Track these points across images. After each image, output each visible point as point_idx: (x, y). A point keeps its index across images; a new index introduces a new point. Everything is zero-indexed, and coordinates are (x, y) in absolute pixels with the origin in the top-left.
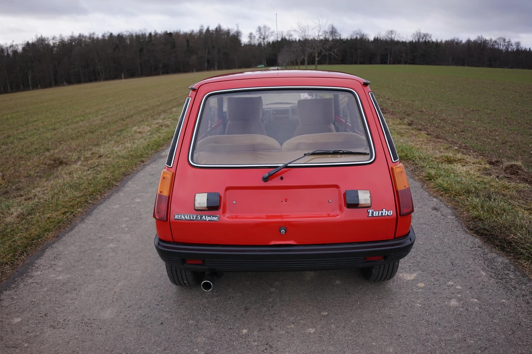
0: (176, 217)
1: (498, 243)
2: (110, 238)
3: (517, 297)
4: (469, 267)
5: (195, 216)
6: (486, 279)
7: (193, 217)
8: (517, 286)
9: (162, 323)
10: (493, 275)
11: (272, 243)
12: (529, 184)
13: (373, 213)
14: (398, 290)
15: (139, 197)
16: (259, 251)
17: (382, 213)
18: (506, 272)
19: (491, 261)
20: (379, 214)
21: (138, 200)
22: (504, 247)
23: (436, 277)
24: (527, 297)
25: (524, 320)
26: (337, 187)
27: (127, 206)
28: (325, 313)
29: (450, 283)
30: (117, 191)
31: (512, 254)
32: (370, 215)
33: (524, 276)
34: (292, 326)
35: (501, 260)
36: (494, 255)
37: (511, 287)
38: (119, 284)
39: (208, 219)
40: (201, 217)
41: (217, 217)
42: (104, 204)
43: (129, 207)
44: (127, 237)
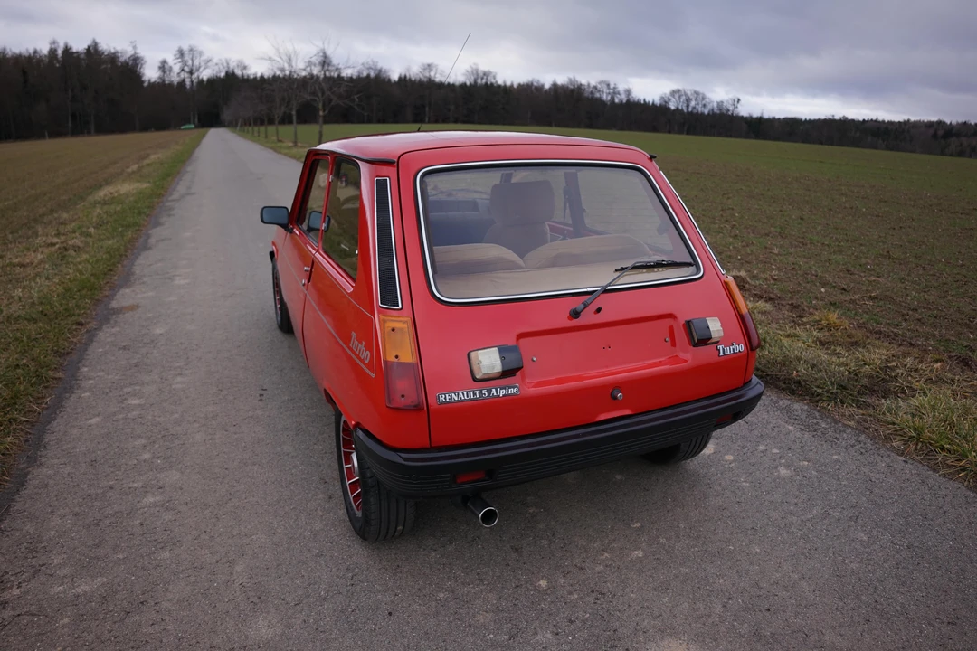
0: (442, 399)
1: (784, 386)
2: (135, 485)
3: (846, 448)
4: (768, 423)
5: (477, 392)
6: (798, 434)
7: (475, 394)
8: (838, 436)
10: (803, 428)
12: (766, 301)
13: (724, 350)
14: (705, 470)
15: (134, 395)
16: (584, 435)
17: (733, 350)
18: (814, 421)
19: (789, 410)
20: (730, 351)
21: (134, 402)
22: (793, 390)
23: (739, 443)
24: (857, 447)
26: (671, 316)
27: (120, 416)
28: (638, 525)
29: (762, 448)
31: (807, 397)
32: (722, 354)
33: (836, 422)
34: (606, 555)
35: (799, 407)
36: (787, 402)
37: (832, 439)
39: (502, 393)
40: (489, 391)
41: (516, 387)
43: (125, 418)
44: (174, 476)
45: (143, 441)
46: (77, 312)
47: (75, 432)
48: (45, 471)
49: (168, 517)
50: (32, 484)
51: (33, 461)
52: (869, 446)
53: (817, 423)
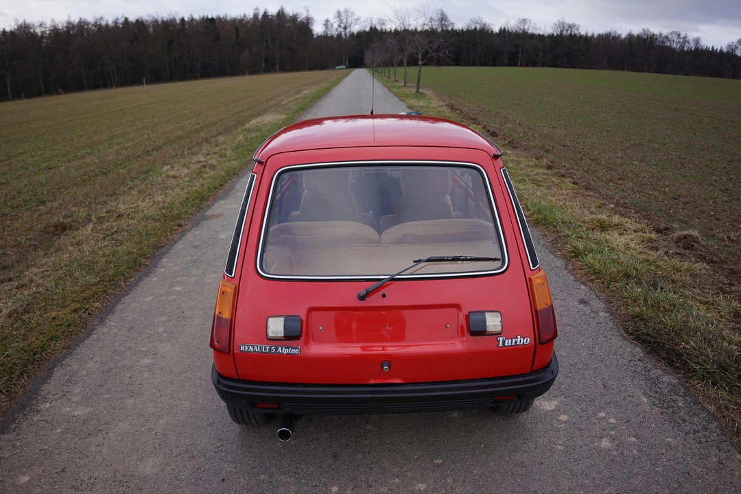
0: (242, 348)
1: (665, 355)
2: (143, 349)
3: (687, 433)
4: (626, 390)
5: (267, 348)
6: (647, 409)
7: (265, 349)
8: (687, 418)
9: (223, 480)
10: (657, 402)
11: (372, 382)
12: (708, 264)
13: (504, 341)
14: (533, 426)
15: (179, 283)
16: (354, 393)
17: (516, 342)
18: (674, 397)
19: (654, 382)
20: (512, 343)
21: (178, 288)
22: (672, 361)
23: (583, 406)
24: (700, 434)
25: (694, 467)
26: (458, 307)
27: (164, 298)
28: (440, 461)
29: (602, 414)
30: (147, 274)
31: (682, 371)
32: (501, 345)
33: (696, 403)
34: (397, 480)
35: (669, 379)
36: (659, 372)
37: (679, 420)
38: (161, 421)
39: (285, 351)
40: (277, 349)
41: (298, 348)
42: (131, 295)
43: (165, 300)
44: (166, 347)
45: (165, 318)
46: (184, 216)
47: (134, 305)
48: (104, 330)
49: (146, 375)
50: (94, 336)
51: (102, 321)
52: (714, 436)
53: (675, 401)
